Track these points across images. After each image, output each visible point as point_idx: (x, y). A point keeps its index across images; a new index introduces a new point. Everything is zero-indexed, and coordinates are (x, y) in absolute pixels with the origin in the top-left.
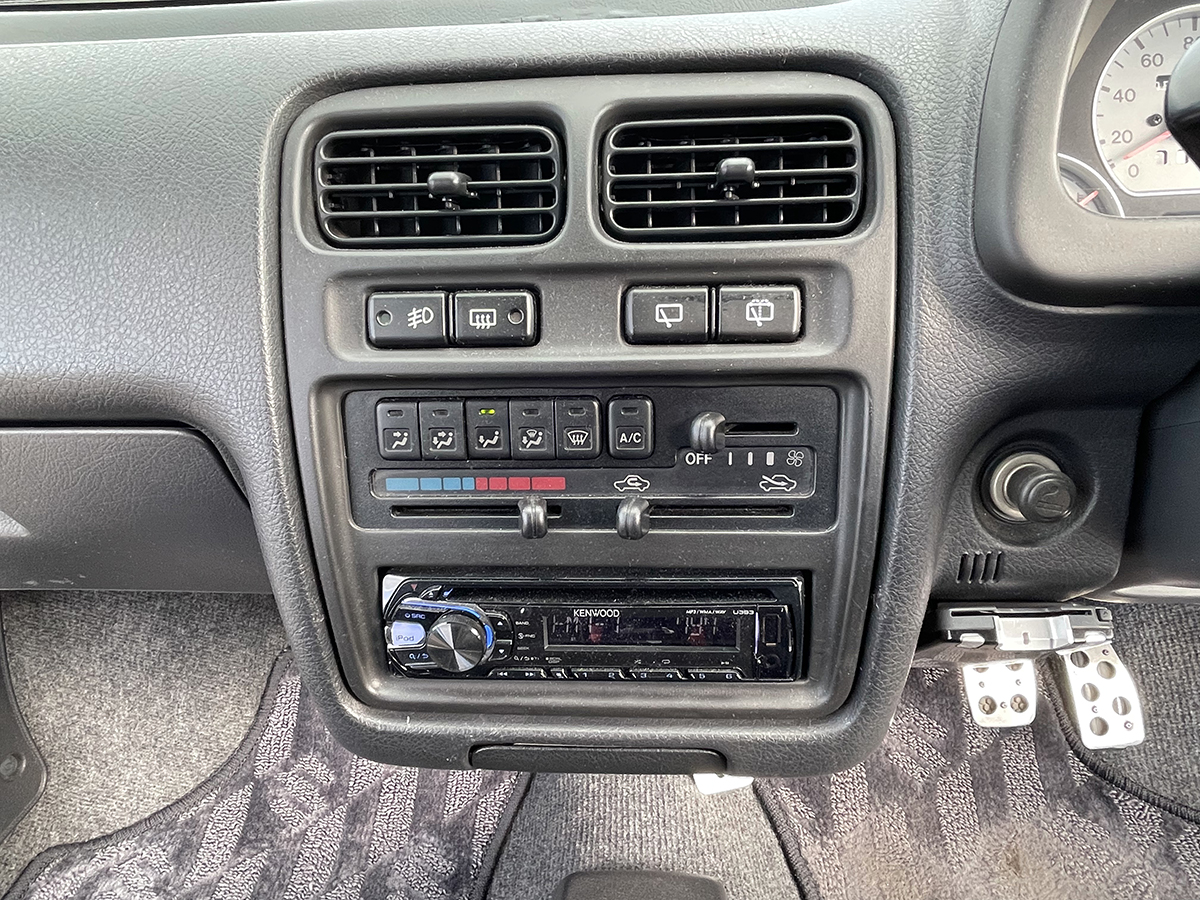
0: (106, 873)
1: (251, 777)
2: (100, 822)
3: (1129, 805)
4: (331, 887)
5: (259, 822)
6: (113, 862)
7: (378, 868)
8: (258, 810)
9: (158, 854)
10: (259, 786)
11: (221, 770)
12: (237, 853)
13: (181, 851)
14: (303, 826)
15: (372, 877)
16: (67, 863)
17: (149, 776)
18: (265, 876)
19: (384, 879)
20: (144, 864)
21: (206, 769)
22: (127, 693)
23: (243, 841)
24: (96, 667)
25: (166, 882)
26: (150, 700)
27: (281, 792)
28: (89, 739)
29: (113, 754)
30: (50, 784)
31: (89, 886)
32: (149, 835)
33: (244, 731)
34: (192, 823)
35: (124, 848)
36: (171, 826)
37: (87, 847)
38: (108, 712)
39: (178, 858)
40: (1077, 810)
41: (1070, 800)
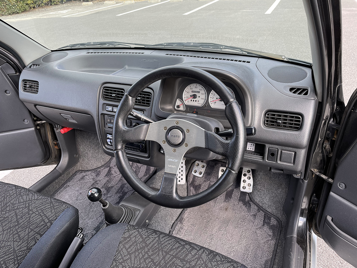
0: (87, 175)
1: (110, 167)
2: (87, 168)
4: (116, 184)
5: (109, 173)
6: (88, 174)
7: (124, 184)
8: (109, 171)
9: (94, 174)
10: (110, 168)
11: (105, 164)
12: (105, 177)
13: (97, 175)
14: (115, 175)
15: (123, 184)
16: (81, 173)
17: (94, 162)
18: (108, 181)
19: (124, 185)
20: (92, 175)
21: (103, 163)
22: (92, 148)
23: (106, 175)
24: (88, 143)
25: (94, 178)
26: (96, 150)
27: (113, 170)
28: (86, 154)
29: (90, 158)
30: (81, 160)
31: (84, 176)
32: (93, 171)
33: (109, 159)
34: (99, 171)
35: (90, 172)
36: (96, 171)
37: (85, 171)
38: (89, 151)
39: (96, 176)
40: (243, 204)
41: (243, 202)
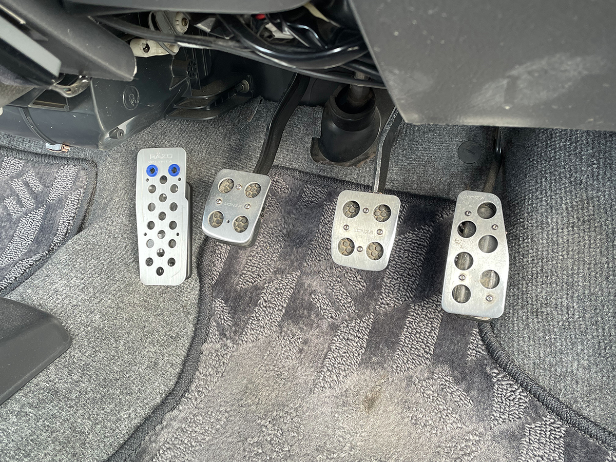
3: (503, 385)
40: (454, 377)
41: (453, 368)
